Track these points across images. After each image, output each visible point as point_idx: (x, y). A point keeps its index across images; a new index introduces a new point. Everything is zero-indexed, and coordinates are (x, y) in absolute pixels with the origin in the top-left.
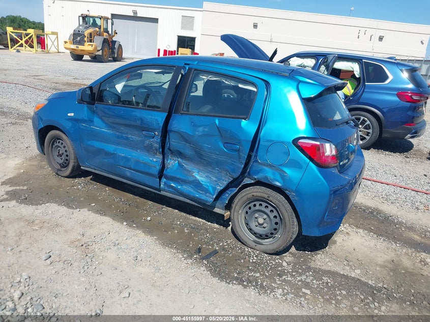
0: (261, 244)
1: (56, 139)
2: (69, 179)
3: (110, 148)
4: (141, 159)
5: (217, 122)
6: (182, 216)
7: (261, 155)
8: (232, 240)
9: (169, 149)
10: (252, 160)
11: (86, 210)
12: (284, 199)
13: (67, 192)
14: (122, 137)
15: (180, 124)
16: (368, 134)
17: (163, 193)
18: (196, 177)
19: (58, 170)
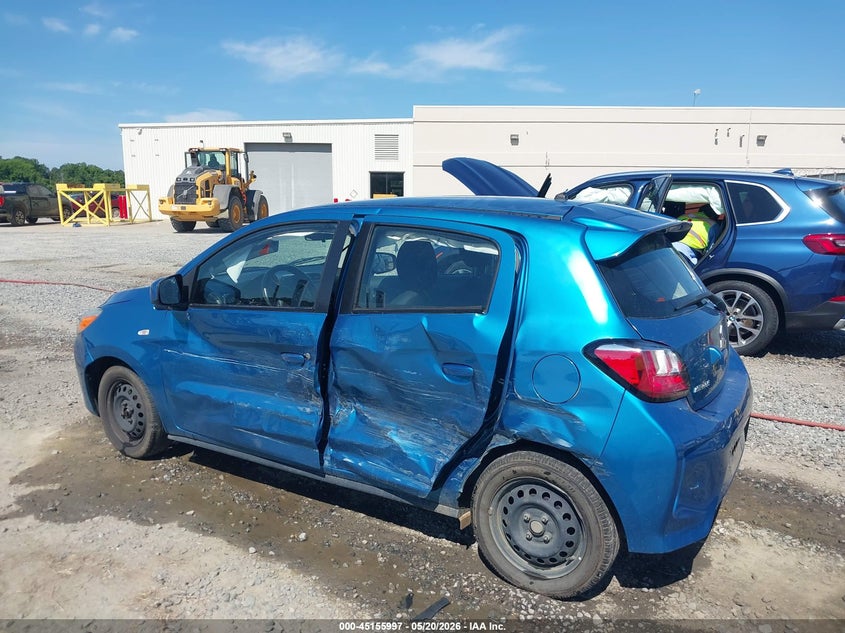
0: (542, 578)
1: (119, 383)
2: (146, 462)
3: (220, 393)
4: (282, 411)
5: (425, 322)
6: (372, 526)
7: (522, 384)
8: (480, 575)
9: (336, 385)
10: (505, 395)
11: (175, 524)
12: (581, 475)
13: (140, 490)
14: (243, 369)
15: (354, 333)
16: (755, 325)
17: (329, 479)
18: (392, 440)
19: (126, 445)
